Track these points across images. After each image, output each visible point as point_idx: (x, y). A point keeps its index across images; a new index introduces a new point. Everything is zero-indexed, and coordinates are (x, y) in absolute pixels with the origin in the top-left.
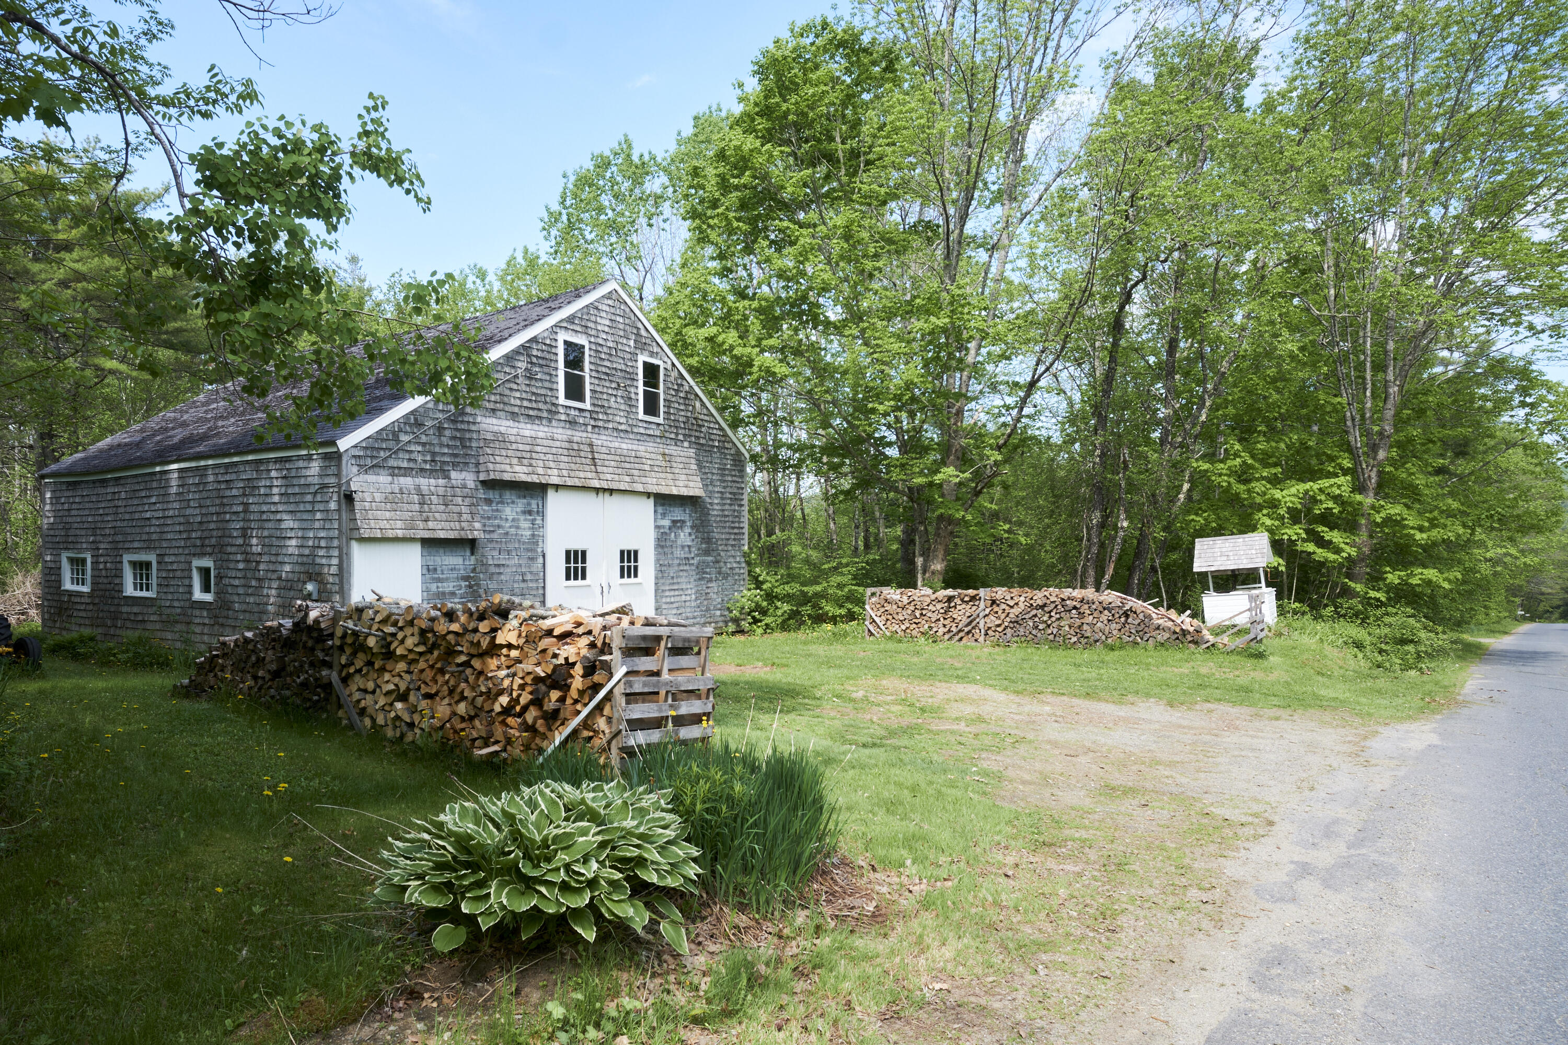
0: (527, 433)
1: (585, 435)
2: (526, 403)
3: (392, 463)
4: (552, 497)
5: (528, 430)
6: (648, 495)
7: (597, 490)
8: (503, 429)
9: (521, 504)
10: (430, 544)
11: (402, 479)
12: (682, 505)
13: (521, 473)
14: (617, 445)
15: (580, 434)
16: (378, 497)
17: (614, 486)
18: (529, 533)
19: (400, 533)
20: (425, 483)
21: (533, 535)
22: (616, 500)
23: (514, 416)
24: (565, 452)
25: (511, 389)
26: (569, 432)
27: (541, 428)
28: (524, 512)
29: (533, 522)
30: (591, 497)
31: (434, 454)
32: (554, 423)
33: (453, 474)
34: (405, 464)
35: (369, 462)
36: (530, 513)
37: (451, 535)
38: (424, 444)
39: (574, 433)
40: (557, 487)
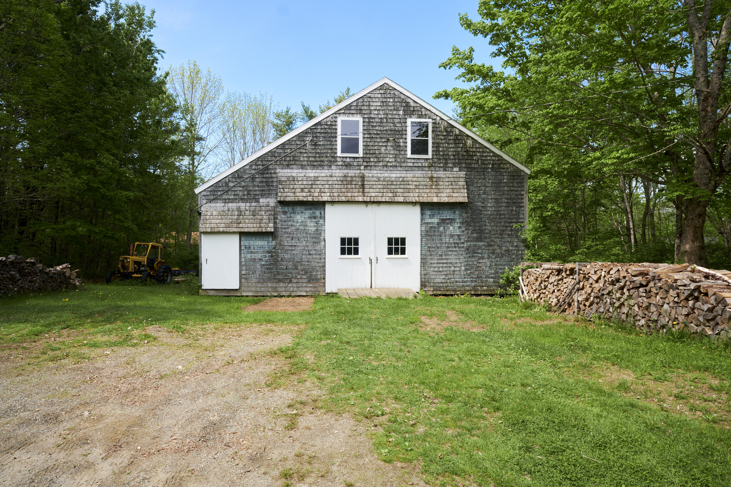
0: (312, 175)
1: (358, 171)
2: (311, 159)
3: (224, 197)
4: (329, 208)
5: (311, 173)
6: (414, 204)
7: (366, 203)
8: (294, 175)
9: (308, 213)
10: (242, 234)
11: (230, 205)
12: (451, 209)
13: (301, 196)
14: (386, 175)
15: (354, 171)
16: (215, 213)
17: (379, 199)
18: (313, 229)
19: (221, 230)
20: (242, 205)
21: (317, 230)
22: (383, 209)
23: (303, 167)
24: (340, 183)
25: (301, 153)
26: (346, 171)
27: (323, 171)
28: (310, 218)
29: (317, 223)
30: (362, 208)
31: (250, 191)
32: (333, 167)
33: (261, 200)
34: (232, 197)
35: (212, 197)
36: (315, 218)
37: (256, 230)
38: (243, 187)
39: (349, 171)
40: (332, 203)
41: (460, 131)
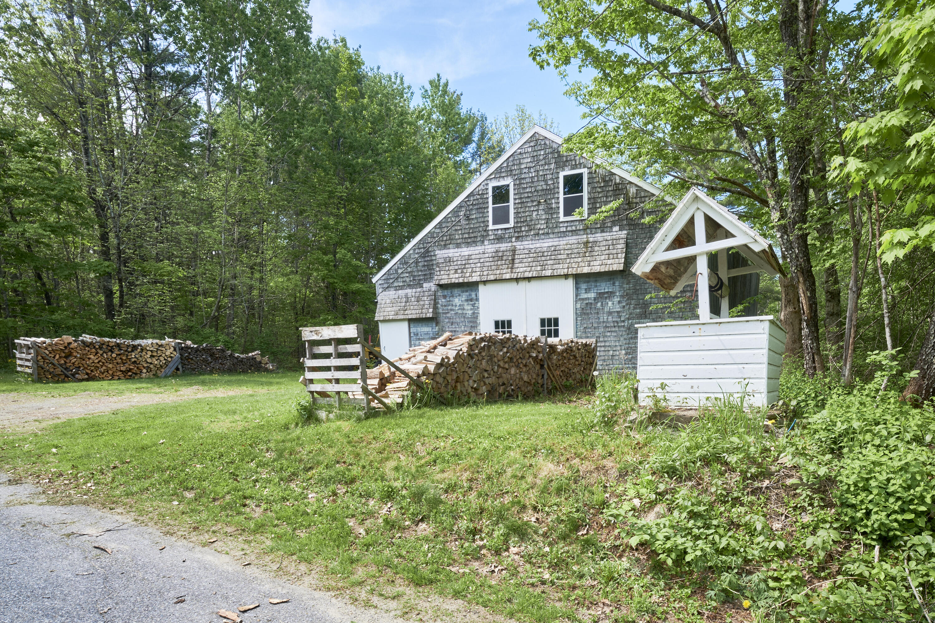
0: (466, 253)
1: (510, 244)
2: (467, 236)
3: (396, 284)
4: (481, 287)
5: (465, 251)
6: (566, 276)
7: (517, 280)
8: (450, 255)
9: (464, 296)
10: (410, 321)
11: (400, 292)
12: (610, 280)
13: (455, 278)
14: (538, 245)
15: (506, 245)
16: (388, 301)
17: (527, 275)
18: (470, 312)
19: (391, 317)
20: (409, 291)
21: (474, 313)
22: (534, 284)
23: (458, 246)
24: (491, 259)
25: (456, 230)
26: (498, 246)
27: (477, 248)
28: (467, 300)
29: (473, 305)
30: (513, 286)
31: (414, 276)
32: (486, 243)
33: (425, 285)
34: (401, 284)
35: (386, 286)
36: (471, 300)
37: (418, 316)
38: (409, 272)
39: (500, 245)
40: (485, 282)
41: (621, 178)
